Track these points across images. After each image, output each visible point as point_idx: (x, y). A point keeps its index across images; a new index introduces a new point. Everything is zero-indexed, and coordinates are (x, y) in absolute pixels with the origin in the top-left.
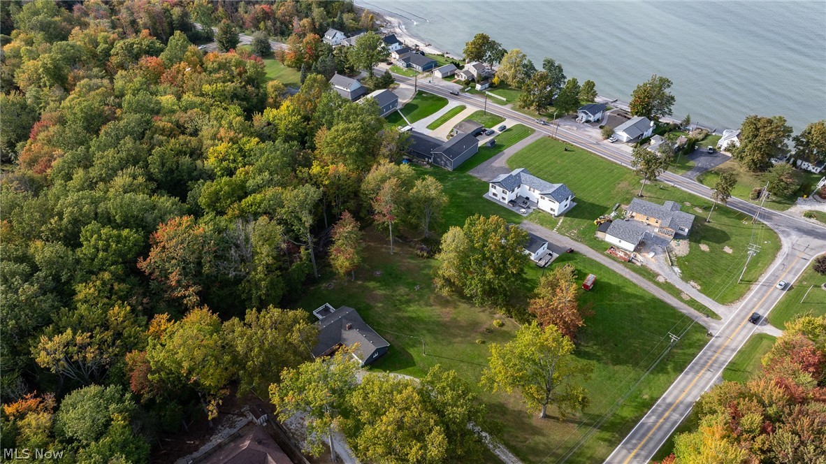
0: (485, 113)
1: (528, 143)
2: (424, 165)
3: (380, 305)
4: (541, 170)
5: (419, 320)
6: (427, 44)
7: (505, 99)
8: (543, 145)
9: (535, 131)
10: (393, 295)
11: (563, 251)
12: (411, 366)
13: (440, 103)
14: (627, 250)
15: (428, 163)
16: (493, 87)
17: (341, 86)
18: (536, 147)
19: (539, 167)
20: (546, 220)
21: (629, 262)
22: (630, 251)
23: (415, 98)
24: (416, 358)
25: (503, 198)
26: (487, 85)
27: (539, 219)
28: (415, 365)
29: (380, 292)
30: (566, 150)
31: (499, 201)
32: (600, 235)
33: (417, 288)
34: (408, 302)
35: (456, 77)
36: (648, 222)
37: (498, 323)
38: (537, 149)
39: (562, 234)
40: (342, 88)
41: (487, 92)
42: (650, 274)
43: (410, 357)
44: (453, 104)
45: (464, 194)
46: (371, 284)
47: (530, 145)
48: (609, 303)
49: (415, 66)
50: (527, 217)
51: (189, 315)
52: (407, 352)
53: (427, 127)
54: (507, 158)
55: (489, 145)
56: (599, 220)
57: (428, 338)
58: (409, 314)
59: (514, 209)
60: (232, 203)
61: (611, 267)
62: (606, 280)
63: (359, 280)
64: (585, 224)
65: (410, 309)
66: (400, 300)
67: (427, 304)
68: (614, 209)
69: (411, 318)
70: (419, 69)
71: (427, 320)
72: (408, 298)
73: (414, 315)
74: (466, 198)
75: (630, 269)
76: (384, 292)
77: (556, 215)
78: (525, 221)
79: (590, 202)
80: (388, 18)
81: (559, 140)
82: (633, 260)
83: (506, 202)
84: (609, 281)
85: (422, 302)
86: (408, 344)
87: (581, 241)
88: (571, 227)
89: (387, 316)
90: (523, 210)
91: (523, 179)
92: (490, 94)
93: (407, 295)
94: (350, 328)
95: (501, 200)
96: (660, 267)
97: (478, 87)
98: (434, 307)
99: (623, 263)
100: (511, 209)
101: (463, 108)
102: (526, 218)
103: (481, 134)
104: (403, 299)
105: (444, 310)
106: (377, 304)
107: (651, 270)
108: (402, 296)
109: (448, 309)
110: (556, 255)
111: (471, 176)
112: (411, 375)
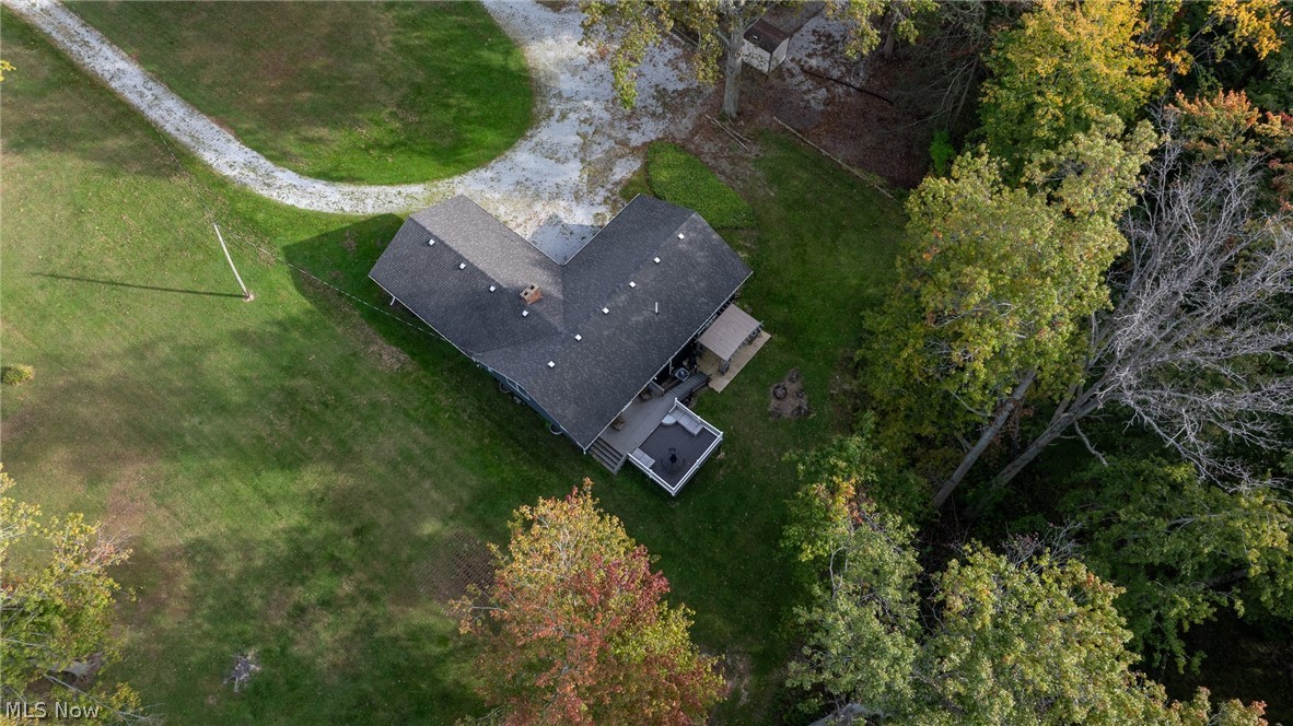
3: (429, 527)
10: (372, 597)
12: (302, 244)
24: (281, 278)
28: (285, 248)
33: (251, 664)
34: (298, 562)
43: (302, 284)
52: (315, 303)
57: (224, 364)
65: (292, 517)
69: (289, 461)
71: (219, 463)
72: (299, 594)
73: (274, 480)
76: (418, 616)
85: (232, 565)
86: (308, 331)
89: (393, 465)
93: (300, 610)
104: (322, 583)
106: (448, 533)
108: (326, 603)
112: (304, 217)
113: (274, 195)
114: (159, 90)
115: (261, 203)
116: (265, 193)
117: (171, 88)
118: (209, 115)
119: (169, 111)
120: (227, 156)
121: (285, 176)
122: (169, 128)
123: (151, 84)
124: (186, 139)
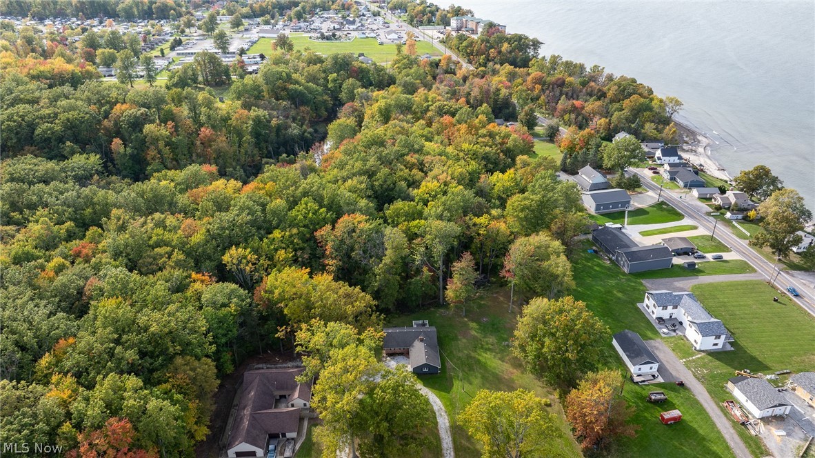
0: (712, 238)
1: (736, 279)
2: (605, 259)
3: (465, 341)
4: (725, 306)
5: (483, 366)
6: (721, 168)
7: (749, 234)
8: (751, 287)
9: (756, 271)
10: (481, 340)
11: (673, 381)
12: (445, 392)
13: (676, 217)
14: (751, 414)
15: (610, 259)
16: (746, 220)
17: (586, 176)
18: (741, 285)
19: (725, 303)
20: (684, 349)
21: (742, 426)
22: (754, 417)
23: (652, 206)
24: (454, 389)
25: (653, 312)
26: (740, 217)
27: (676, 344)
28: (449, 393)
29: (473, 333)
30: (776, 300)
31: (649, 314)
32: (730, 385)
33: (505, 344)
34: (487, 350)
35: (713, 200)
36: (811, 402)
37: (546, 402)
38: (739, 287)
39: (687, 367)
40: (586, 179)
41: (734, 223)
42: (759, 448)
43: (451, 385)
44: (686, 221)
45: (620, 295)
46: (473, 325)
47: (736, 281)
48: (678, 445)
49: (678, 180)
50: (665, 338)
51: (320, 275)
52: (452, 381)
53: (640, 233)
54: (696, 283)
55: (686, 266)
56: (742, 372)
57: (477, 381)
58: (480, 358)
59: (657, 326)
60: (404, 221)
61: (715, 419)
62: (695, 426)
63: (467, 318)
64: (724, 369)
65: (484, 355)
66: (482, 345)
67: (502, 359)
68: (778, 373)
69: (479, 362)
70: (681, 184)
71: (491, 369)
72: (491, 347)
73: (483, 360)
74: (619, 298)
75: (737, 431)
76: (476, 334)
77: (698, 349)
78: (659, 340)
79: (753, 354)
80: (700, 138)
81: (778, 289)
82: (749, 427)
83: (654, 316)
84: (698, 429)
85: (498, 355)
86: (458, 376)
87: (702, 382)
88: (704, 366)
89: (462, 351)
90: (665, 330)
91: (683, 301)
92: (736, 224)
93: (492, 345)
94: (422, 340)
95: (651, 314)
96: (782, 450)
97: (728, 215)
98: (505, 363)
99: (733, 422)
100: (654, 324)
101: (695, 228)
102: (662, 338)
103: (689, 255)
104: (486, 346)
105: (511, 369)
106: (463, 340)
107: (765, 446)
108: (487, 344)
109: (515, 371)
110: (660, 380)
111: (642, 284)
112: (439, 397)
113: (442, 406)
114: (445, 452)
115: (446, 406)
116: (443, 408)
117: (441, 450)
118: (439, 435)
119: (447, 444)
120: (443, 422)
121: (436, 408)
122: (450, 439)
123: (445, 455)
124: (449, 433)
